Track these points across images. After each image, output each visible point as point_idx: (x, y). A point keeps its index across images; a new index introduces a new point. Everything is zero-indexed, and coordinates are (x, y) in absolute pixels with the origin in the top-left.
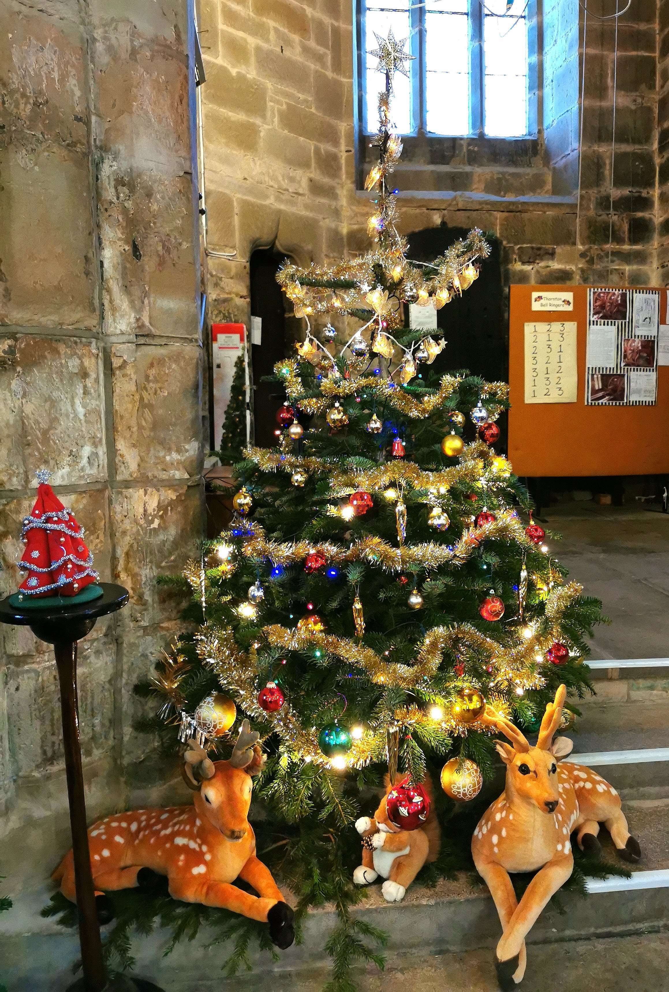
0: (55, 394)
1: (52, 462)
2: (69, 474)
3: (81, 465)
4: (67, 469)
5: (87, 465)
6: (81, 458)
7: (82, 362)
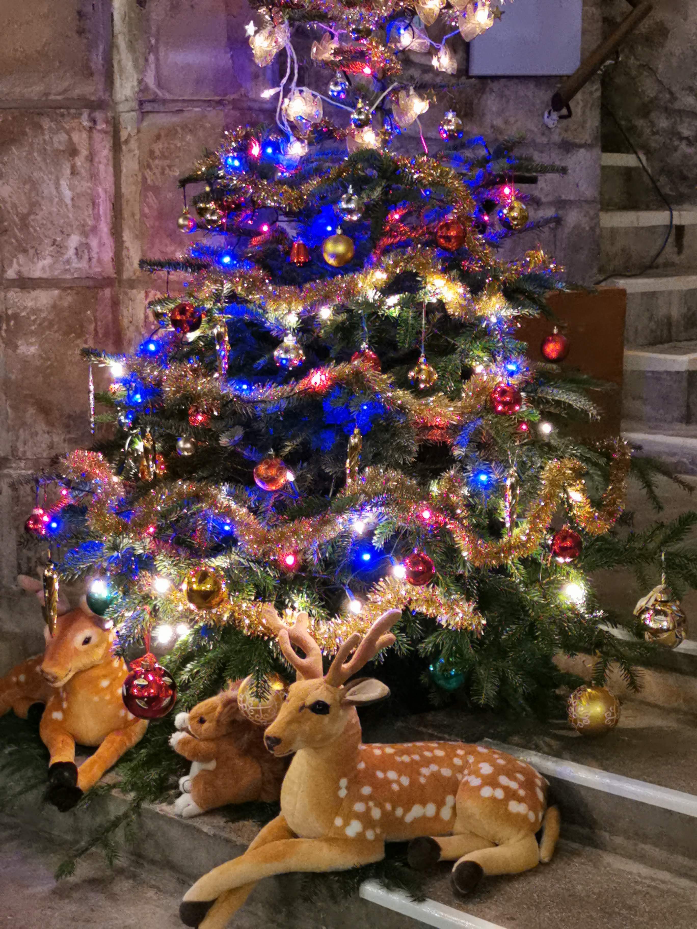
0: (36, 175)
1: (31, 252)
2: (51, 267)
3: (66, 257)
4: (48, 261)
5: (74, 257)
6: (66, 248)
7: (70, 138)
